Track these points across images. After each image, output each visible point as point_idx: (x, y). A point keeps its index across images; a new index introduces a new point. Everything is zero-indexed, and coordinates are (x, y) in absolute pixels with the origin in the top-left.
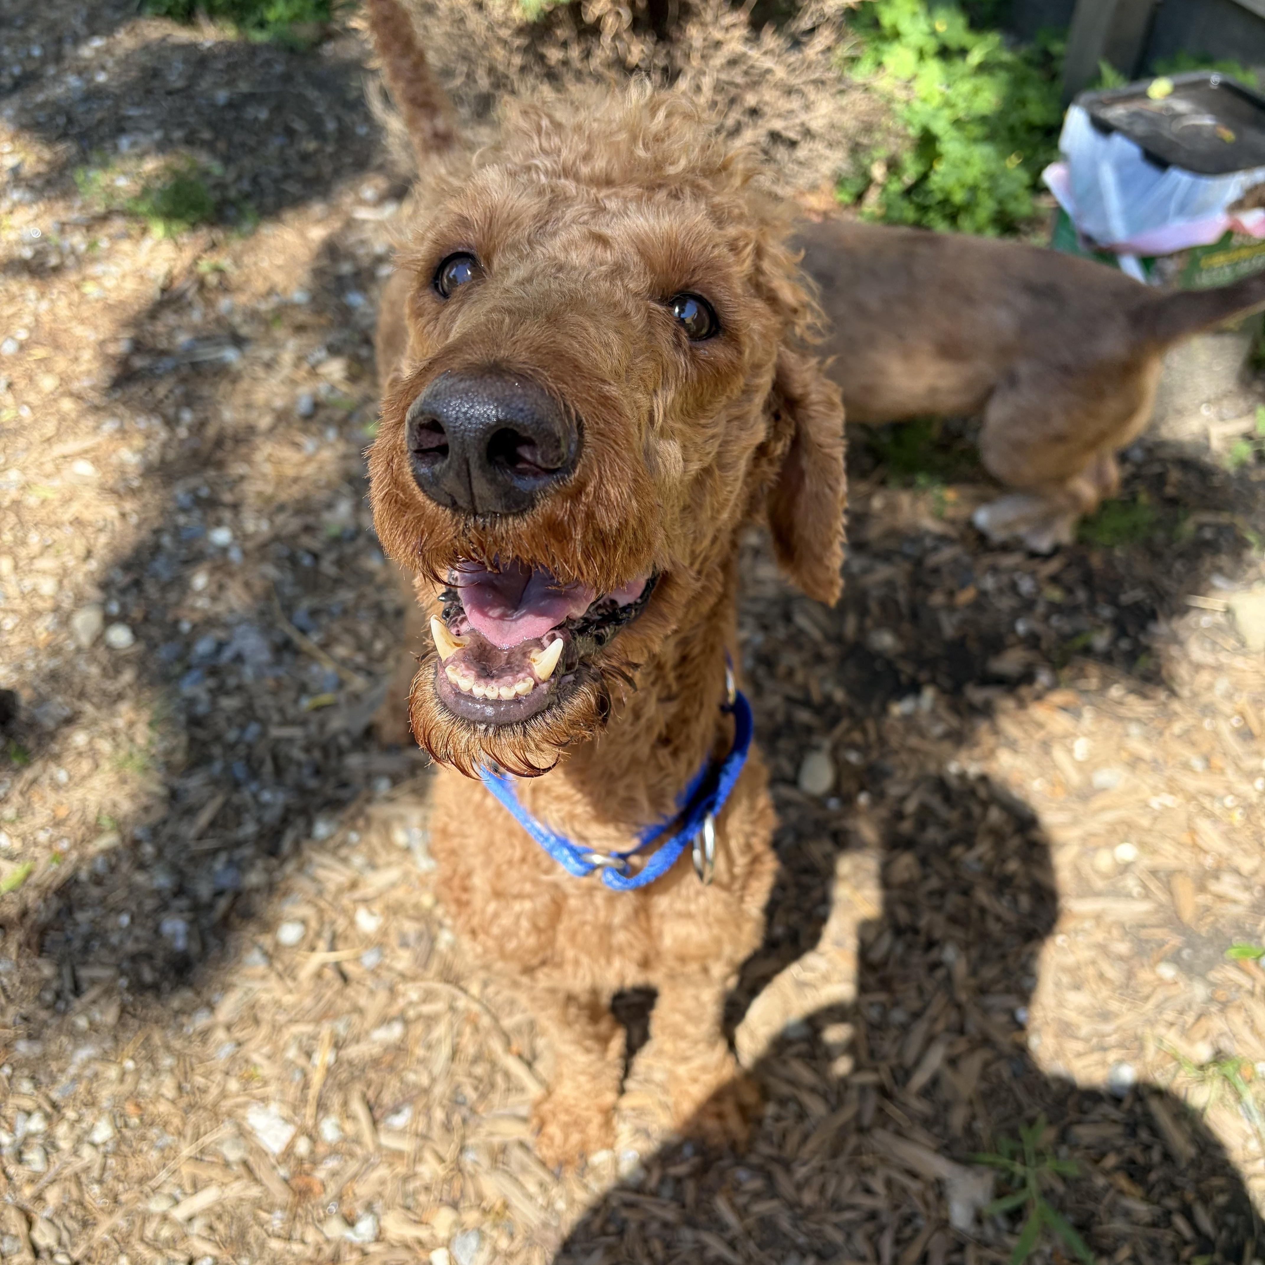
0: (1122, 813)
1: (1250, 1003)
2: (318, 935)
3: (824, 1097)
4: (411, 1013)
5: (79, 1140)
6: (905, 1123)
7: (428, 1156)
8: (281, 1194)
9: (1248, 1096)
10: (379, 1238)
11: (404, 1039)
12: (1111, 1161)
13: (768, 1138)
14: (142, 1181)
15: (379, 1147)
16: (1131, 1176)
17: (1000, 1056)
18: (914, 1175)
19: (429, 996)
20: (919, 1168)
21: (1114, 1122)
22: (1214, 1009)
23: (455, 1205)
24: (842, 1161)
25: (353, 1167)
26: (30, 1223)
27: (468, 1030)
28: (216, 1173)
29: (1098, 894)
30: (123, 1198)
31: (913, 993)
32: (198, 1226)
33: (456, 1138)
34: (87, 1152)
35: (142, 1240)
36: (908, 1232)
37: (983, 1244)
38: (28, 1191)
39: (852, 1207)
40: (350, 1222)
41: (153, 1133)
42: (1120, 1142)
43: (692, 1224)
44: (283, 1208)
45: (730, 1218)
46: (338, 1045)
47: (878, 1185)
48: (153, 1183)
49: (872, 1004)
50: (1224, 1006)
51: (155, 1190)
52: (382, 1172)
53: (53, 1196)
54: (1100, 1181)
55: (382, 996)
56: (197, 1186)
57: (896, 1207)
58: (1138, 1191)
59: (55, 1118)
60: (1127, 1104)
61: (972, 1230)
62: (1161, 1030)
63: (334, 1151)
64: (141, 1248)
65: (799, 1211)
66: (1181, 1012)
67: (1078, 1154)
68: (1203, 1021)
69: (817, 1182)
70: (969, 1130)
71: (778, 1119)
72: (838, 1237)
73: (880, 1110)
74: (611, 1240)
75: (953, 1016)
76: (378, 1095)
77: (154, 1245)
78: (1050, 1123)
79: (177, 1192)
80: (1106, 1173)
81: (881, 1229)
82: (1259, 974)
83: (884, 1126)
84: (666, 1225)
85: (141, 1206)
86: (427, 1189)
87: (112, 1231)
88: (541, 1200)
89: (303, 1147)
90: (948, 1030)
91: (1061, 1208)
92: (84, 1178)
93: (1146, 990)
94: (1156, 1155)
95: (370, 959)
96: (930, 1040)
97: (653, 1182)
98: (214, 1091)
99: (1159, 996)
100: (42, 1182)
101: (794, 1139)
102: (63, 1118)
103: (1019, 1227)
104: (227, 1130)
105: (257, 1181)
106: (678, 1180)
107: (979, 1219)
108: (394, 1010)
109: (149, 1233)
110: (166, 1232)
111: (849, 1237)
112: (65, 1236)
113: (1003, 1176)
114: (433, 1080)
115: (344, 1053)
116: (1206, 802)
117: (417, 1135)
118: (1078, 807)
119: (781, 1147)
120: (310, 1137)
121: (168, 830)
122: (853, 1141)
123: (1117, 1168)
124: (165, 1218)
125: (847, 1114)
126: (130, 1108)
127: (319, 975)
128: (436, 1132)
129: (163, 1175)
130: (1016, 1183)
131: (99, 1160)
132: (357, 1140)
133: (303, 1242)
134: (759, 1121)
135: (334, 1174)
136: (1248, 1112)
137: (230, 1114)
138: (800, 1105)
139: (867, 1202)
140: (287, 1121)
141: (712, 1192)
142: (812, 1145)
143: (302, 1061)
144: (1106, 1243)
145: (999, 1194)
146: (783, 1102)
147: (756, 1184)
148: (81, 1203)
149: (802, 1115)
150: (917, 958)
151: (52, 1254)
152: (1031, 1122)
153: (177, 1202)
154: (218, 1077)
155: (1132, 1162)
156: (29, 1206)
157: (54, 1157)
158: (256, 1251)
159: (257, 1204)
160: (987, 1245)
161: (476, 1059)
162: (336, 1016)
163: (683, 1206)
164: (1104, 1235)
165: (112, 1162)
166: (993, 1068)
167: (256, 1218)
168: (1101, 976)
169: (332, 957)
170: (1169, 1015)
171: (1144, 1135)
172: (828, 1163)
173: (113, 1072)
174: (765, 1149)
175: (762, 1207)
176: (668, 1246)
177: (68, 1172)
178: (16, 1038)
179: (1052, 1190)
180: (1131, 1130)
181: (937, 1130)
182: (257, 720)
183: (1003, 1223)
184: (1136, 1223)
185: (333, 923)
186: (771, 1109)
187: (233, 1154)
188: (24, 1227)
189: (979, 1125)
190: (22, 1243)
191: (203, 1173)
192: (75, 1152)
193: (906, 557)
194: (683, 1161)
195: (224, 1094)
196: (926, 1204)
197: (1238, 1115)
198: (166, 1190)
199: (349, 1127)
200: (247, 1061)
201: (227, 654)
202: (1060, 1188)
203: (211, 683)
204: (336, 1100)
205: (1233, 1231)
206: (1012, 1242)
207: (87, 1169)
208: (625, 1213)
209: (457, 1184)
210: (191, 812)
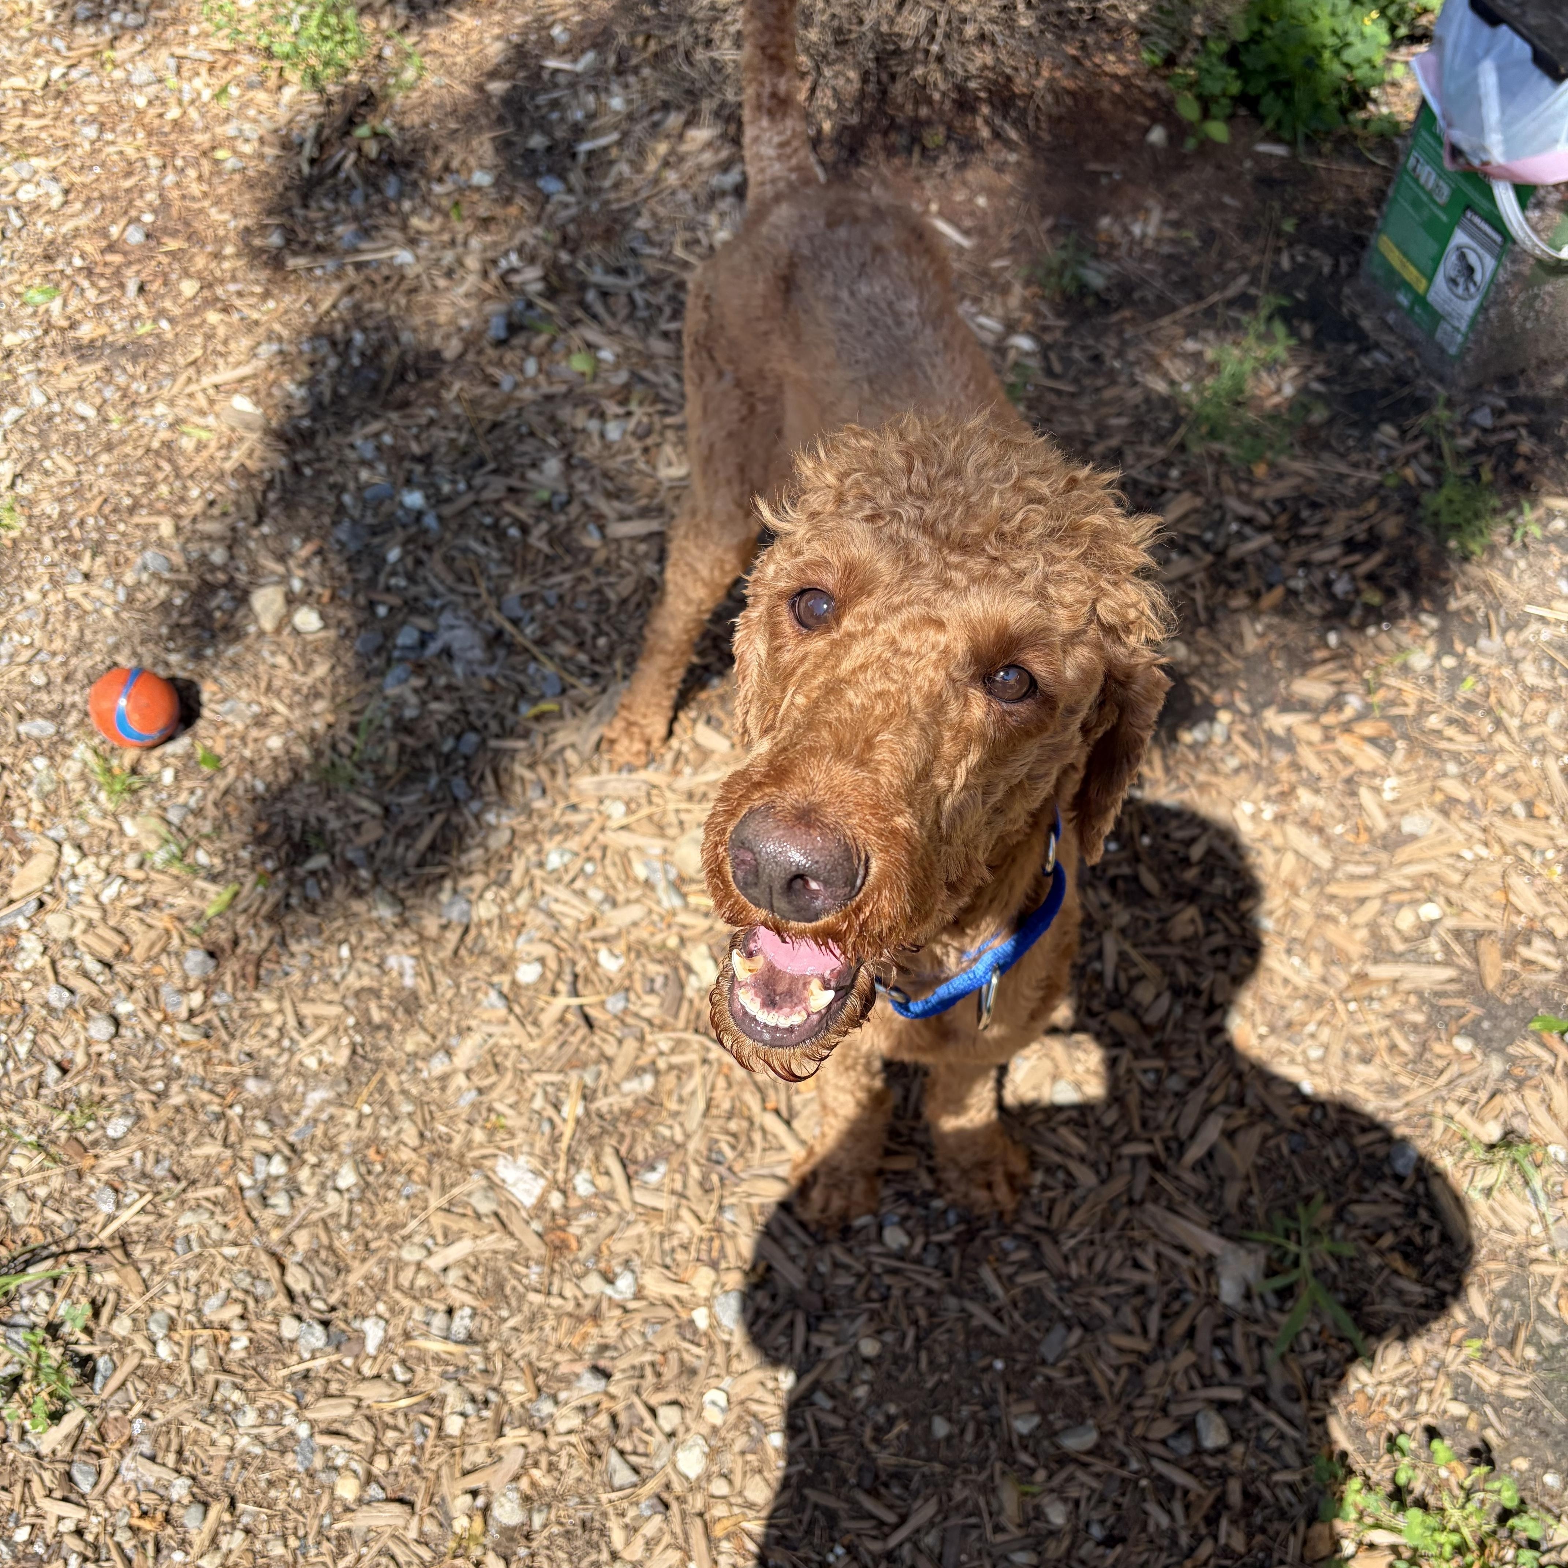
0: (1431, 867)
1: (1549, 1080)
2: (559, 975)
3: (1094, 1166)
4: (662, 1064)
5: (323, 1186)
6: (1178, 1197)
7: (684, 1213)
8: (536, 1248)
9: (1537, 1182)
10: (638, 1295)
11: (655, 1091)
12: (1387, 1240)
13: (1035, 1206)
14: (392, 1228)
15: (635, 1203)
16: (1406, 1257)
17: (1280, 1130)
18: (1185, 1251)
19: (679, 1046)
20: (1190, 1244)
21: (1396, 1201)
22: (1510, 1085)
23: (714, 1265)
24: (1110, 1235)
25: (609, 1224)
26: (282, 1267)
27: (721, 1083)
28: (467, 1224)
29: (1397, 957)
30: (373, 1245)
31: (1192, 1061)
32: (453, 1276)
33: (715, 1196)
34: (332, 1197)
35: (397, 1287)
36: (1176, 1306)
37: (1250, 1319)
38: (276, 1235)
39: (1119, 1281)
40: (609, 1279)
41: (399, 1180)
42: (1398, 1223)
43: (956, 1292)
44: (540, 1263)
45: (996, 1288)
46: (587, 1096)
47: (1148, 1261)
48: (405, 1232)
49: (1145, 1071)
50: (1520, 1084)
51: (406, 1238)
52: (640, 1228)
53: (302, 1240)
54: (1375, 1261)
55: (631, 1045)
56: (450, 1238)
57: (1165, 1283)
58: (1414, 1273)
59: (296, 1161)
60: (1408, 1185)
61: (1241, 1306)
62: (1452, 1108)
63: (587, 1206)
64: (398, 1295)
65: (1066, 1283)
66: (1474, 1090)
67: (1354, 1233)
68: (1498, 1099)
69: (1085, 1253)
70: (1242, 1205)
71: (1044, 1187)
72: (1106, 1311)
73: (1152, 1182)
74: (876, 1306)
75: (1234, 1085)
76: (631, 1148)
77: (411, 1292)
78: (1328, 1200)
79: (429, 1242)
80: (1381, 1253)
81: (1150, 1303)
82: (1560, 1048)
83: (1156, 1200)
84: (929, 1292)
85: (393, 1254)
86: (685, 1247)
87: (367, 1278)
88: (802, 1263)
89: (556, 1201)
90: (1225, 1101)
91: (1332, 1287)
92: (332, 1224)
93: (1440, 1064)
94: (1434, 1237)
95: (616, 1004)
96: (1207, 1111)
97: (917, 1249)
98: (458, 1140)
99: (1454, 1070)
100: (290, 1227)
101: (1061, 1210)
102: (304, 1162)
103: (1289, 1304)
104: (476, 1180)
105: (512, 1235)
106: (942, 1246)
107: (1248, 1296)
108: (643, 1061)
109: (405, 1283)
110: (422, 1281)
111: (1116, 1310)
112: (319, 1281)
113: (1276, 1255)
114: (688, 1136)
115: (594, 1107)
116: (1526, 854)
117: (673, 1192)
118: (1383, 857)
119: (1049, 1218)
120: (564, 1192)
121: (383, 853)
122: (1124, 1214)
123: (1392, 1249)
124: (419, 1266)
125: (1117, 1185)
126: (371, 1153)
127: (562, 1020)
128: (694, 1190)
129: (413, 1224)
130: (1288, 1261)
131: (346, 1206)
132: (611, 1195)
133: (561, 1295)
134: (1026, 1191)
135: (590, 1230)
136: (1534, 1194)
137: (478, 1166)
138: (1069, 1174)
139: (1137, 1277)
140: (537, 1173)
141: (977, 1261)
142: (1080, 1216)
143: (550, 1112)
144: (1375, 1322)
145: (1270, 1273)
146: (1050, 1170)
147: (1023, 1254)
148: (331, 1248)
149: (1070, 1185)
150: (1196, 1022)
151: (308, 1300)
152: (1308, 1200)
153: (430, 1253)
154: (463, 1127)
155: (1409, 1241)
156: (279, 1250)
157: (298, 1202)
158: (514, 1302)
159: (512, 1256)
160: (1256, 1321)
161: (730, 1116)
162: (584, 1066)
163: (948, 1274)
164: (1374, 1315)
165: (358, 1208)
166: (1271, 1143)
167: (512, 1270)
168: (1393, 1048)
169: (575, 1002)
170: (1462, 1092)
171: (1424, 1215)
172: (1097, 1237)
173: (351, 1117)
174: (1033, 1219)
175: (1027, 1278)
176: (932, 1314)
177: (315, 1216)
178: (245, 1076)
179: (1326, 1269)
180: (1411, 1211)
181: (1210, 1206)
182: (474, 729)
183: (1272, 1300)
184: (1406, 1304)
185: (574, 963)
186: (1038, 1177)
187: (485, 1207)
188: (277, 1272)
189: (1253, 1201)
190: (275, 1286)
191: (455, 1224)
192: (320, 1197)
193: (1206, 546)
194: (948, 1228)
195: (469, 1145)
196: (1196, 1280)
197: (1524, 1200)
198: (417, 1239)
199: (603, 1182)
200: (490, 1110)
201: (434, 647)
202: (1334, 1267)
203: (418, 682)
204: (588, 1156)
205: (1507, 1316)
206: (1282, 1319)
207: (335, 1215)
208: (887, 1280)
209: (716, 1244)
210: (408, 832)
